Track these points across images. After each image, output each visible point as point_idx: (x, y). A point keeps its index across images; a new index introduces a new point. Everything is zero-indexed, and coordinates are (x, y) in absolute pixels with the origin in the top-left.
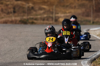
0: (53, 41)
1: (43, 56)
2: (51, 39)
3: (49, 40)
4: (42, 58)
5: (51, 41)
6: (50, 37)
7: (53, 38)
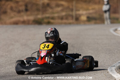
0: (49, 49)
1: (33, 69)
2: (46, 46)
3: (44, 47)
4: (32, 71)
5: (46, 48)
6: (46, 44)
7: (49, 45)
